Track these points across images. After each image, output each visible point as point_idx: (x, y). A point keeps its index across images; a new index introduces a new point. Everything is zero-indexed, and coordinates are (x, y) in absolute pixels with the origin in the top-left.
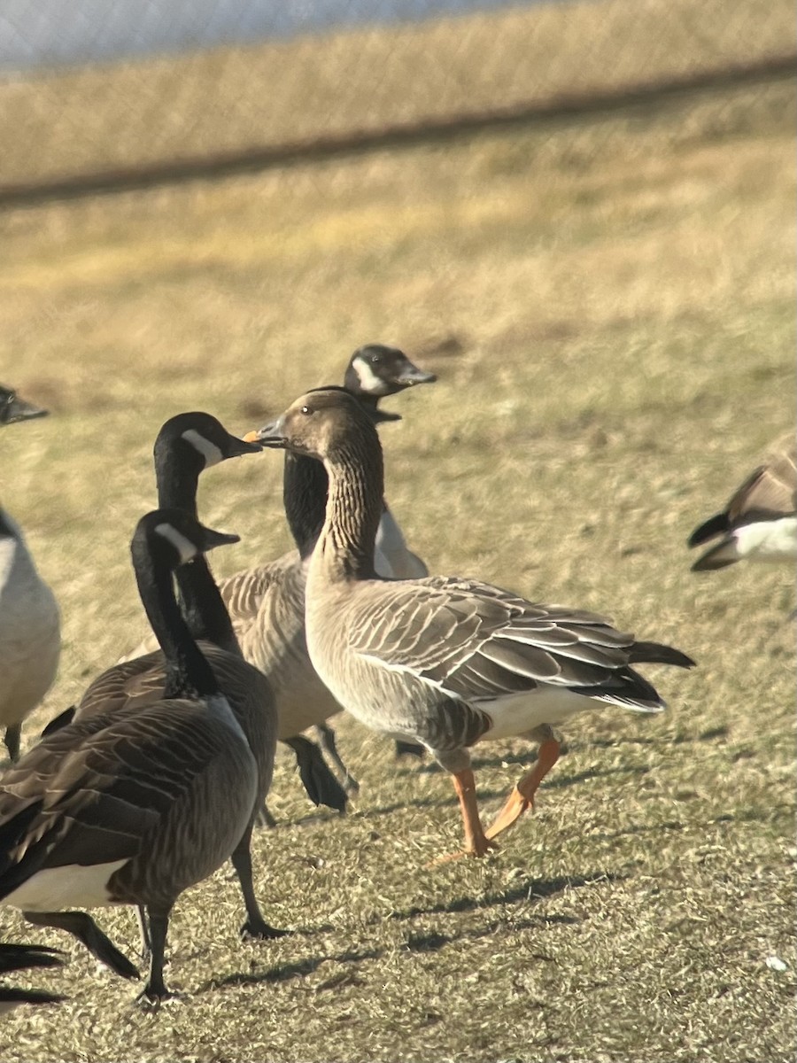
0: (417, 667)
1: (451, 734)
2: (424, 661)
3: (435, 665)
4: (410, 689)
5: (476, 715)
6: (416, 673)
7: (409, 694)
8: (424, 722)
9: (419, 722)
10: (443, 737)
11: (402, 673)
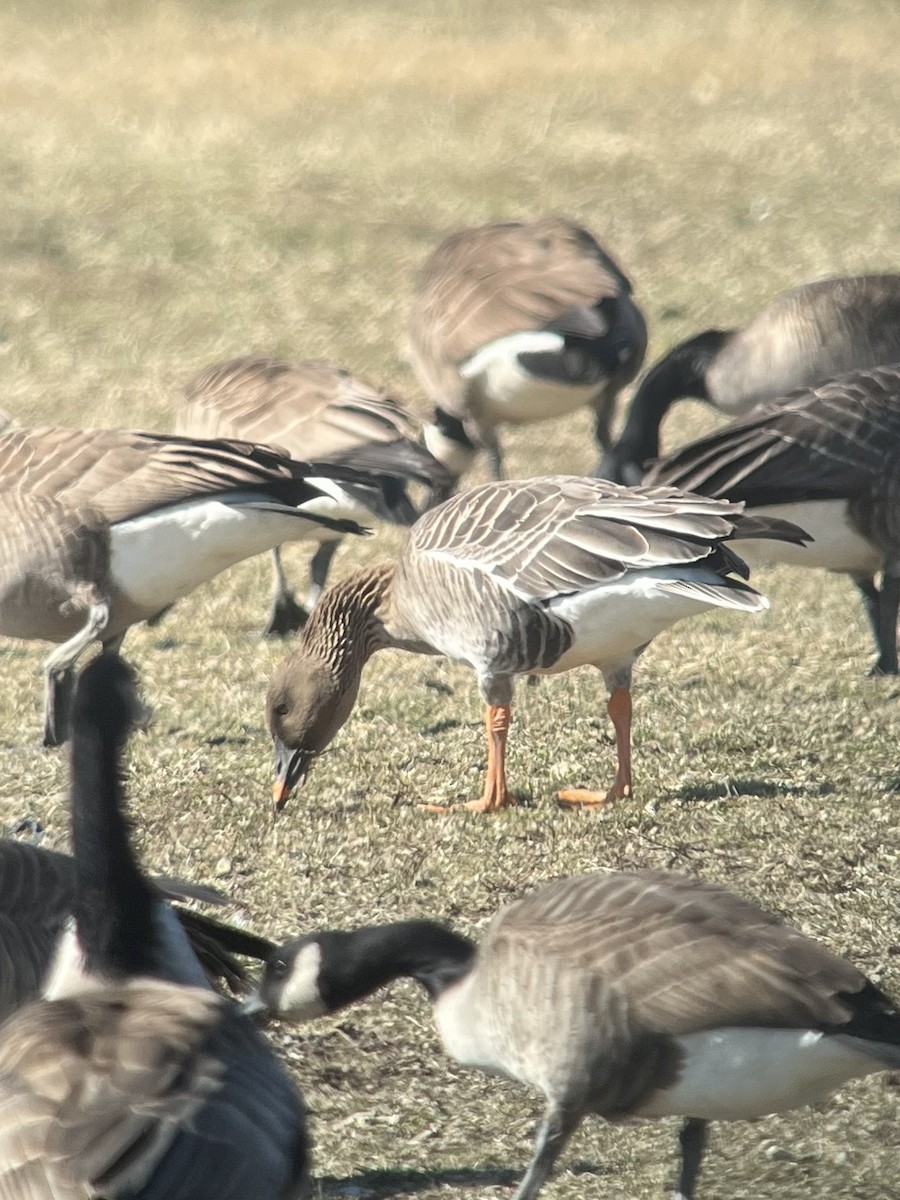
0: (490, 562)
1: (525, 652)
2: (497, 553)
3: (509, 557)
4: (480, 590)
5: (557, 627)
6: (487, 569)
7: (479, 599)
8: (495, 636)
9: (489, 635)
10: (515, 656)
11: (472, 571)
